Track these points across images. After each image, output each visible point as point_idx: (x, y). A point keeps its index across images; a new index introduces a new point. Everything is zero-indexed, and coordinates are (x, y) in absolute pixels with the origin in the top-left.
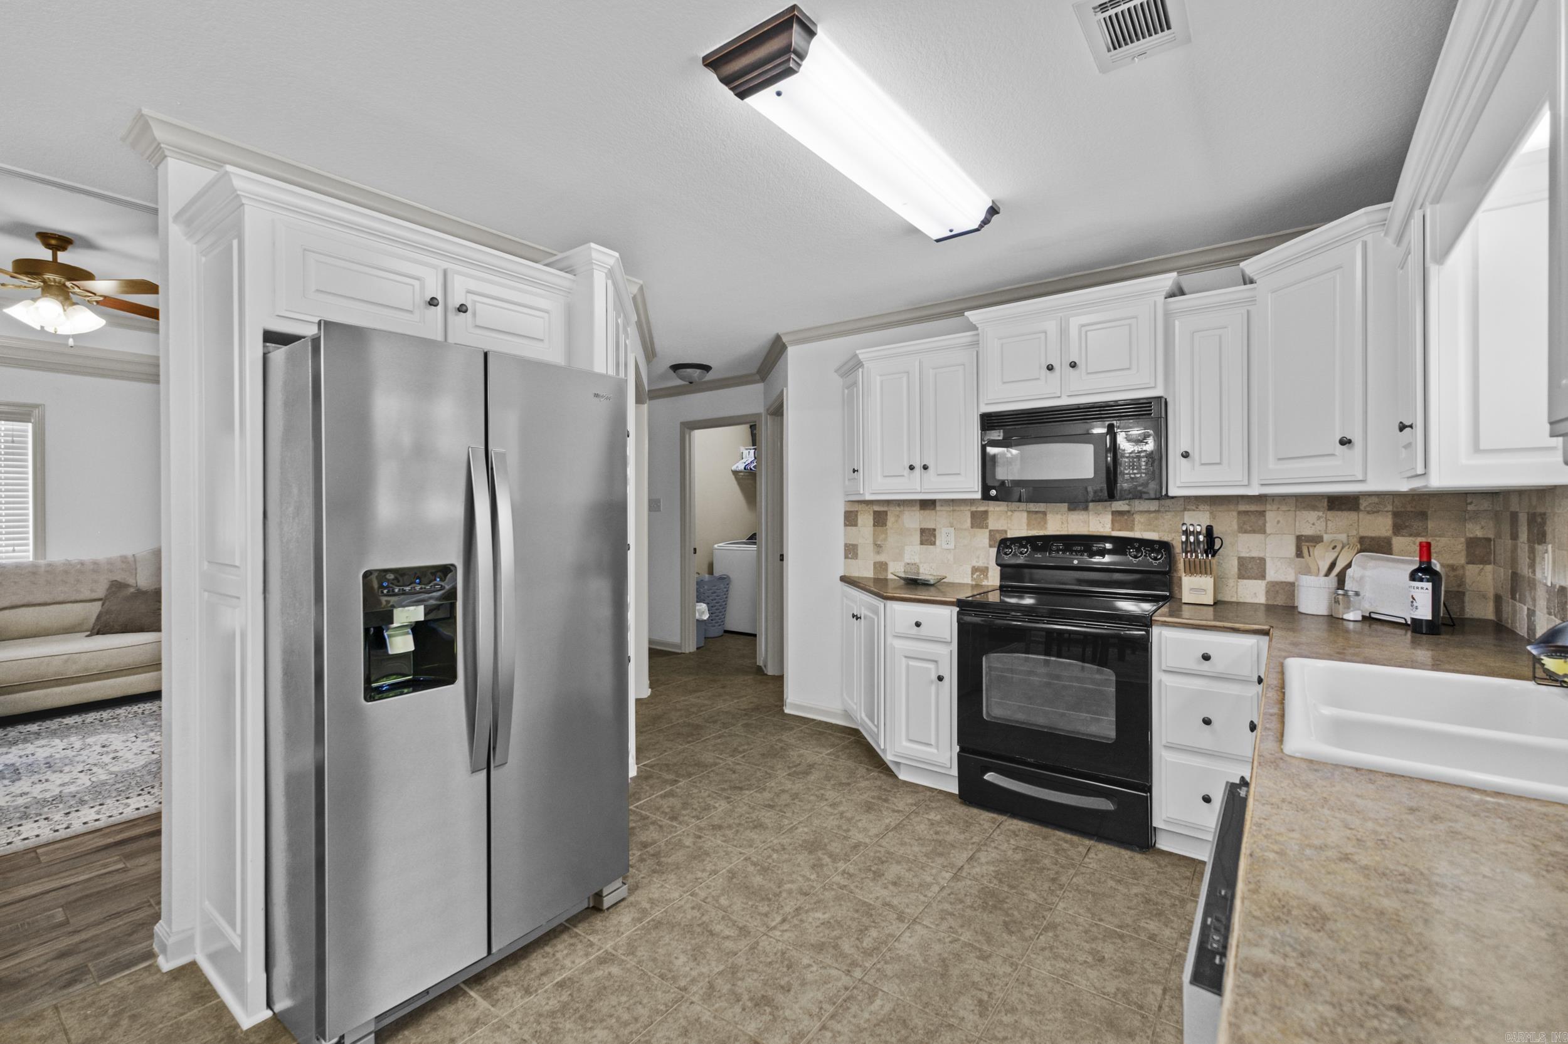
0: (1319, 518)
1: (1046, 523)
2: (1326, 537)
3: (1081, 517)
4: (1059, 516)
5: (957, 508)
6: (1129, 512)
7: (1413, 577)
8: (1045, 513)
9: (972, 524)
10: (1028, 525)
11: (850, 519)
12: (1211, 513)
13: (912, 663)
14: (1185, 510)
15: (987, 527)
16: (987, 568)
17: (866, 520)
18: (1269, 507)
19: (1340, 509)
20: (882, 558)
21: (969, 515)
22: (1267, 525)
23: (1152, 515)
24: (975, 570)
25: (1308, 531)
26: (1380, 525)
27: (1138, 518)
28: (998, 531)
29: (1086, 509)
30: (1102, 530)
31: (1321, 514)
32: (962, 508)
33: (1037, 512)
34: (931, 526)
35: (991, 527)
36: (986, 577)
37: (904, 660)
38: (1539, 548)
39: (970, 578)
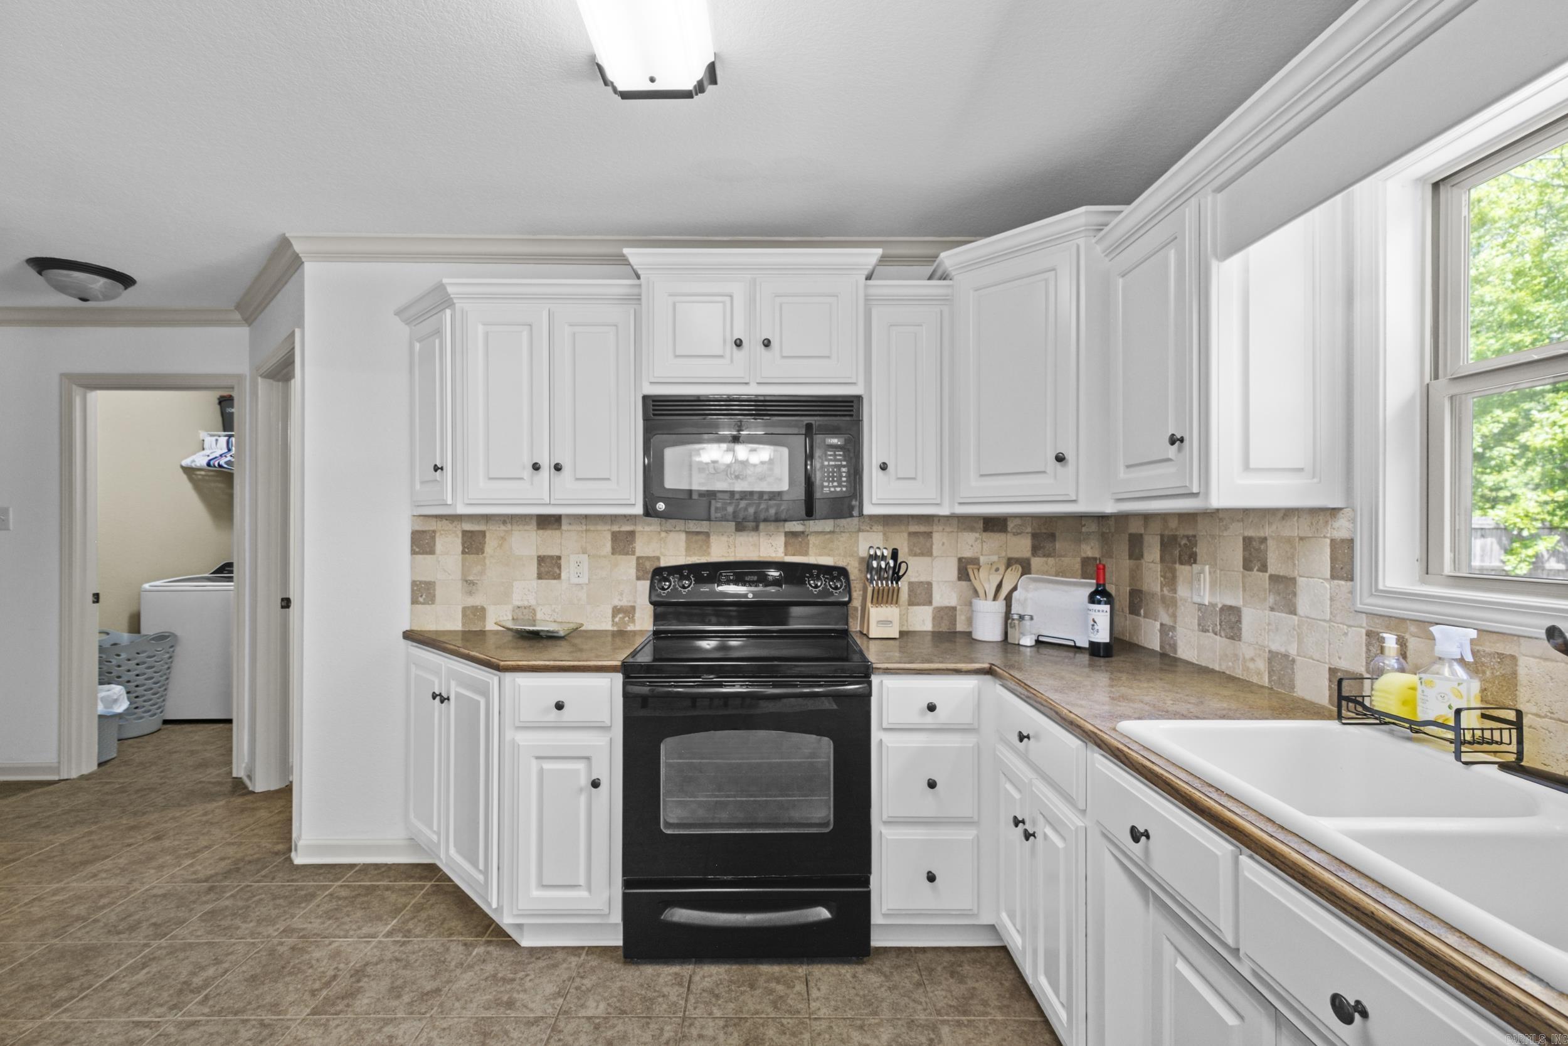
0: (977, 539)
1: (708, 547)
2: (982, 559)
3: (751, 539)
4: (724, 539)
5: (592, 528)
6: (803, 533)
7: (1092, 599)
8: (707, 535)
9: (613, 549)
10: (688, 549)
11: (422, 543)
12: (884, 534)
13: (548, 766)
14: (860, 530)
15: (633, 553)
16: (633, 608)
17: (449, 544)
18: (935, 528)
19: (992, 531)
20: (476, 601)
21: (609, 537)
22: (934, 547)
23: (827, 536)
24: (616, 611)
25: (968, 554)
26: (1021, 546)
27: (812, 540)
28: (648, 558)
29: (756, 529)
30: (774, 555)
31: (977, 535)
32: (599, 528)
33: (698, 533)
34: (555, 552)
35: (639, 553)
36: (632, 620)
37: (534, 762)
38: (1183, 570)
39: (610, 623)
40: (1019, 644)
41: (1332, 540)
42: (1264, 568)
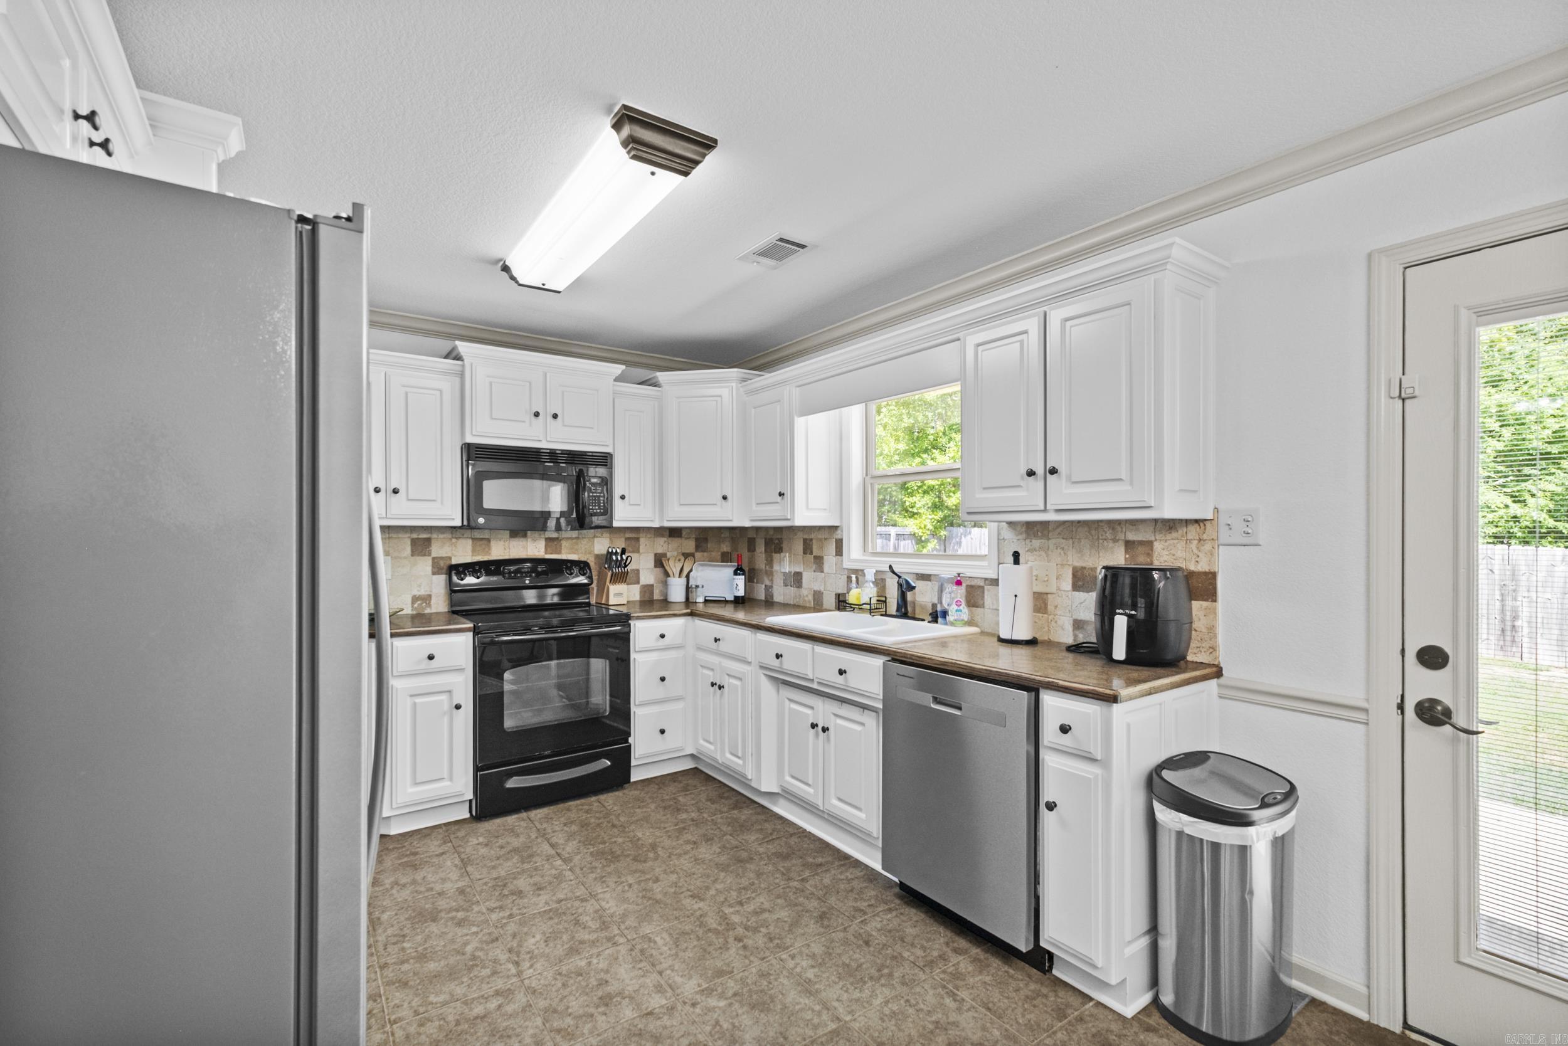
0: (665, 542)
1: (490, 549)
2: (669, 555)
3: (521, 543)
4: (502, 543)
5: (394, 536)
6: (557, 538)
7: (736, 573)
8: (489, 540)
9: (412, 551)
10: (474, 551)
12: (610, 539)
13: (418, 700)
14: (595, 537)
15: (430, 555)
16: (430, 596)
18: (641, 535)
19: (674, 537)
21: (409, 542)
22: (641, 547)
23: (574, 541)
24: (415, 599)
25: (660, 551)
26: (689, 546)
27: (564, 543)
28: (442, 558)
29: (525, 536)
30: (537, 554)
31: (665, 539)
32: (400, 535)
33: (482, 539)
35: (434, 554)
36: (429, 605)
38: (776, 556)
39: (410, 608)
40: (696, 602)
41: (836, 540)
42: (811, 553)
